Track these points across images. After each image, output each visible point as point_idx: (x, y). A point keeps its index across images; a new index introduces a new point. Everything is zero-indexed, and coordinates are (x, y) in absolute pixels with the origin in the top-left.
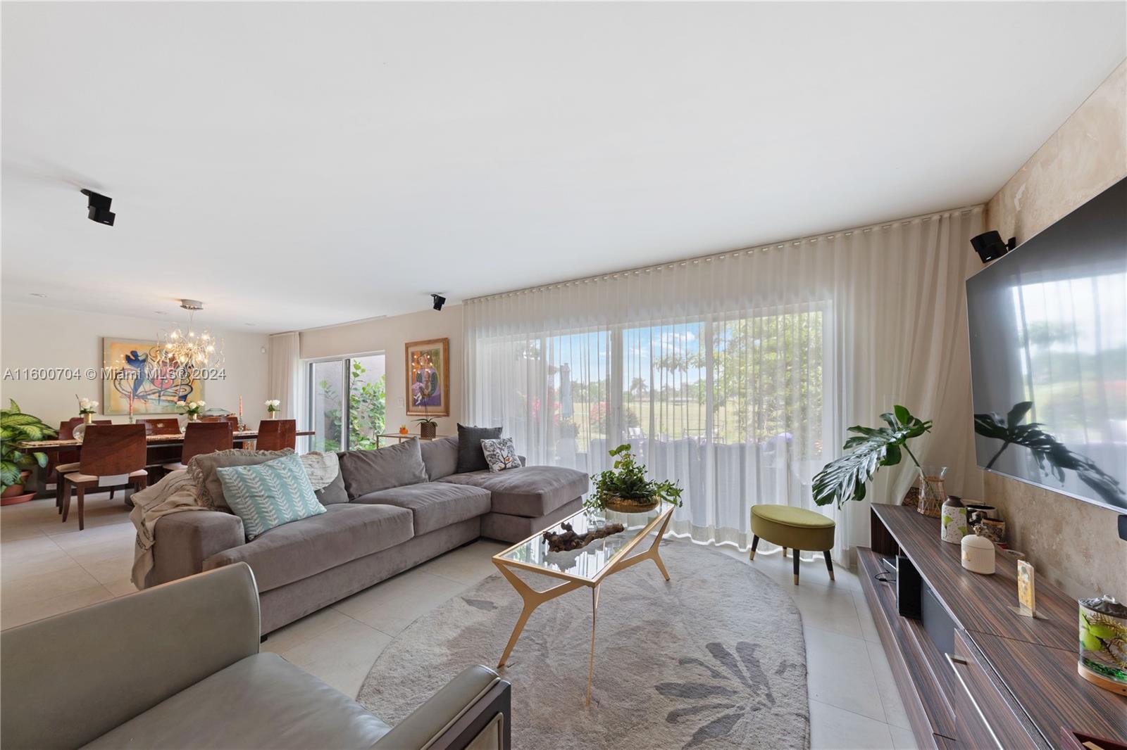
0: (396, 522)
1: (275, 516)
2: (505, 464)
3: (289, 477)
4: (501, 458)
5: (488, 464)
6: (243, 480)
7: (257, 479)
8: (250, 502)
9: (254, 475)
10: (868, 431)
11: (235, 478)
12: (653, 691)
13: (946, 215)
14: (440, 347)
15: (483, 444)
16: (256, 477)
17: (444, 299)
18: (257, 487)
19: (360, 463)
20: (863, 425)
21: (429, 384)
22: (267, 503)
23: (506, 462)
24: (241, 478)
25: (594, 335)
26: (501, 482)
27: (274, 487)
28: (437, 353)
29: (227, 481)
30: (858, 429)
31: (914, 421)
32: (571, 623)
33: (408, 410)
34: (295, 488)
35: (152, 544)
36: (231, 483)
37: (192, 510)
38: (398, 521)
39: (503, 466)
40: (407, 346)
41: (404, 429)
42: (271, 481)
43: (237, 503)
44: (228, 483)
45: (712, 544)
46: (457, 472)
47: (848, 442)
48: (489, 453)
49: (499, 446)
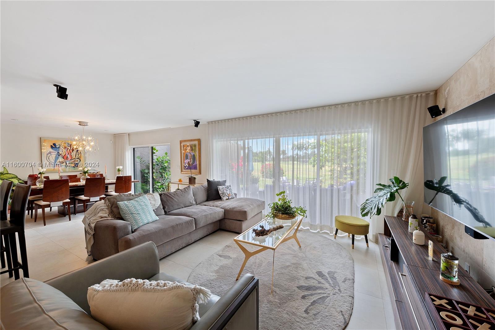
0: (188, 223)
1: (141, 222)
2: (229, 197)
3: (144, 205)
4: (226, 194)
5: (221, 197)
6: (128, 207)
7: (133, 206)
8: (131, 216)
9: (131, 205)
10: (384, 186)
11: (124, 206)
12: (296, 288)
13: (419, 95)
14: (196, 143)
15: (218, 188)
16: (132, 205)
17: (199, 122)
18: (133, 210)
19: (168, 198)
20: (382, 183)
21: (192, 159)
22: (137, 216)
23: (229, 196)
24: (126, 205)
25: (267, 140)
26: (228, 205)
27: (139, 209)
28: (195, 146)
29: (122, 207)
30: (380, 185)
31: (402, 182)
32: (262, 264)
33: (182, 171)
34: (147, 210)
35: (94, 233)
36: (123, 208)
37: (108, 219)
38: (189, 223)
39: (228, 198)
40: (181, 142)
41: (181, 180)
42: (138, 207)
43: (126, 216)
44: (122, 208)
45: (318, 232)
46: (208, 200)
47: (376, 190)
48: (221, 192)
49: (225, 189)
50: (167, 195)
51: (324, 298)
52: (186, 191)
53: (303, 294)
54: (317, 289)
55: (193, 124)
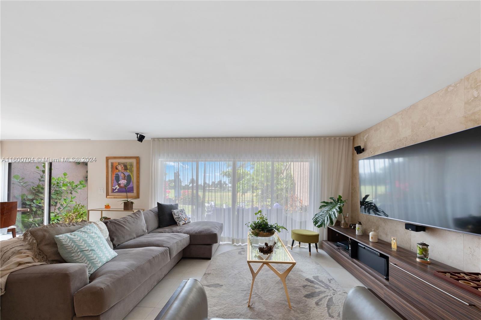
0: (164, 254)
1: (99, 261)
2: (185, 221)
3: (97, 237)
4: (183, 218)
5: (176, 222)
6: (74, 242)
7: (82, 240)
8: (81, 254)
9: (79, 238)
10: (327, 203)
11: (68, 241)
14: (134, 161)
15: (173, 213)
16: (80, 239)
17: (144, 137)
18: (84, 246)
21: (126, 180)
22: (92, 254)
23: (186, 220)
24: (71, 239)
27: (92, 244)
29: (64, 243)
30: (324, 202)
33: (107, 194)
34: (102, 244)
35: (3, 294)
36: (66, 244)
39: (184, 222)
40: (108, 159)
41: (108, 206)
42: (90, 241)
43: (73, 256)
44: (65, 244)
46: (160, 226)
47: (321, 207)
48: (176, 217)
49: (180, 213)
50: (116, 223)
51: (330, 300)
52: (138, 217)
53: (314, 302)
54: (320, 294)
55: (135, 138)
